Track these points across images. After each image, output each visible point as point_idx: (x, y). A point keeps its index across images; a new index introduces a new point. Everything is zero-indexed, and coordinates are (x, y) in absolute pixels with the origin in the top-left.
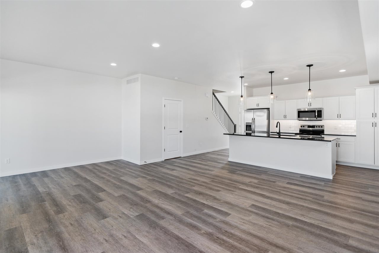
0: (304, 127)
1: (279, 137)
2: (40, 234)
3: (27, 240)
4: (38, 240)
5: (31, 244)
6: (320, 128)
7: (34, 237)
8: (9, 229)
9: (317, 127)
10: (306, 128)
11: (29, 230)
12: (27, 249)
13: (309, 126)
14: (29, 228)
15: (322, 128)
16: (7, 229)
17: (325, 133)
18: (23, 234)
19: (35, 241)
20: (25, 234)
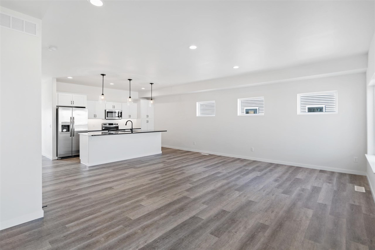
0: (106, 125)
1: (132, 133)
2: (297, 220)
3: (308, 222)
4: (302, 217)
5: (308, 218)
6: (116, 125)
7: (302, 221)
8: (316, 243)
9: (114, 124)
10: (108, 126)
11: (301, 229)
12: (312, 217)
13: (110, 124)
14: (300, 230)
15: (118, 125)
16: (318, 244)
17: (119, 129)
18: (308, 229)
19: (304, 218)
20: (307, 228)
